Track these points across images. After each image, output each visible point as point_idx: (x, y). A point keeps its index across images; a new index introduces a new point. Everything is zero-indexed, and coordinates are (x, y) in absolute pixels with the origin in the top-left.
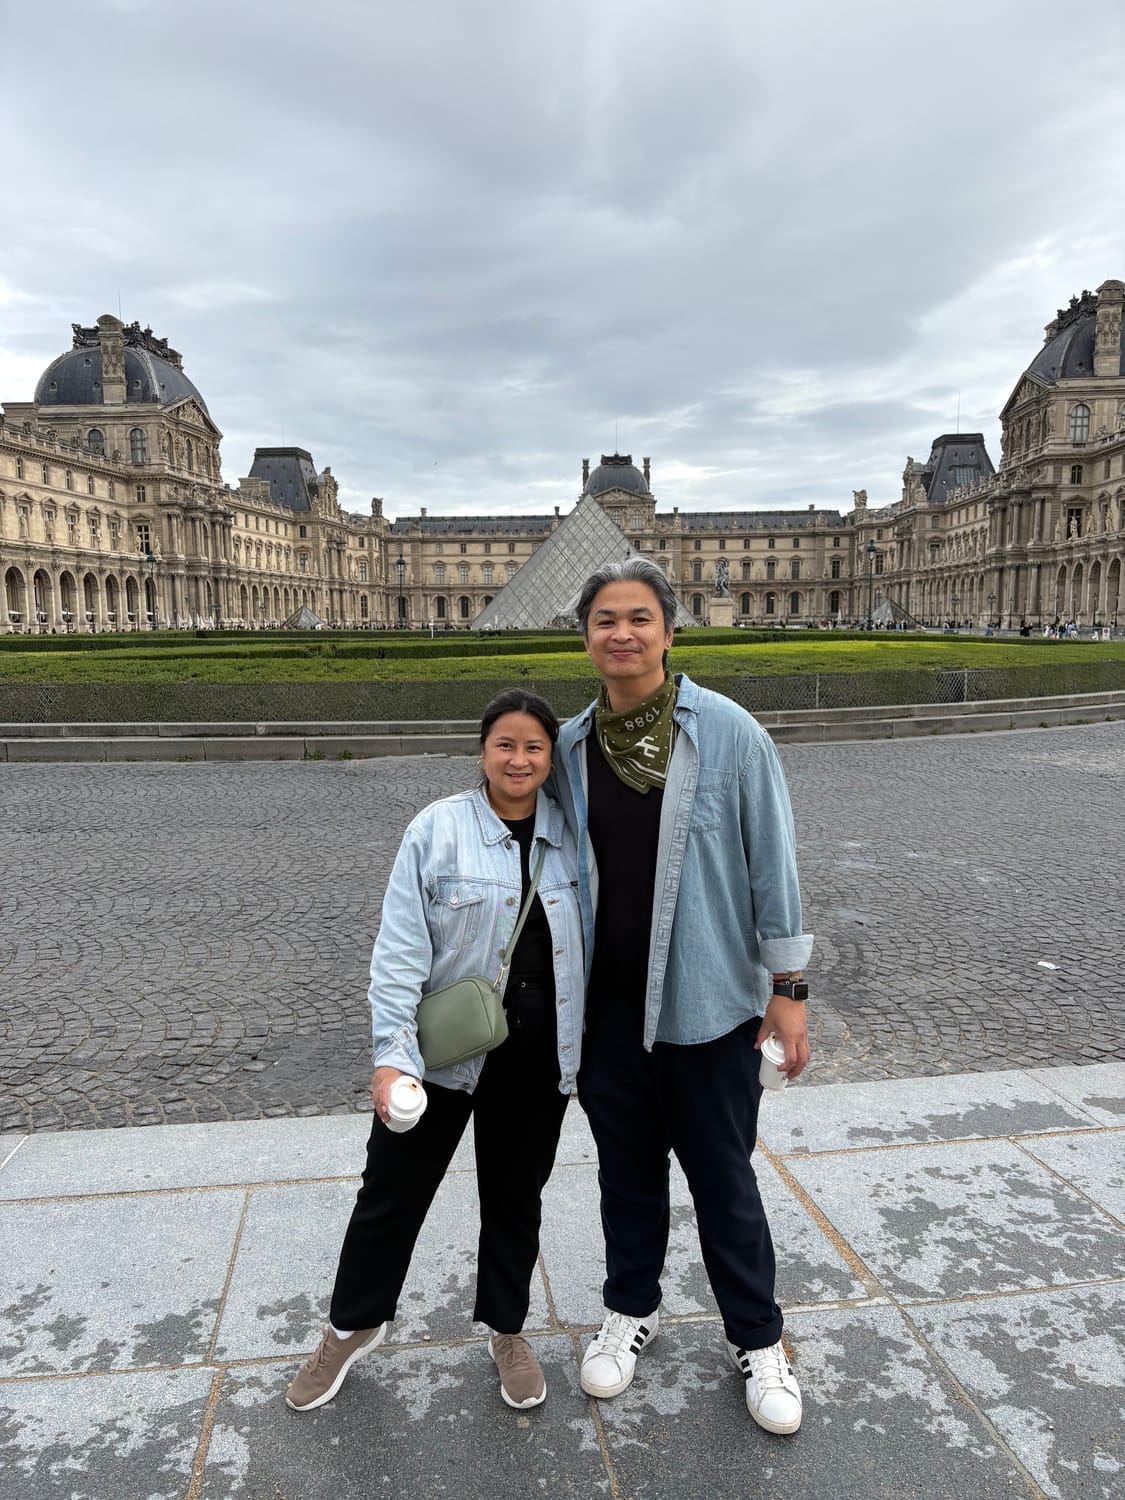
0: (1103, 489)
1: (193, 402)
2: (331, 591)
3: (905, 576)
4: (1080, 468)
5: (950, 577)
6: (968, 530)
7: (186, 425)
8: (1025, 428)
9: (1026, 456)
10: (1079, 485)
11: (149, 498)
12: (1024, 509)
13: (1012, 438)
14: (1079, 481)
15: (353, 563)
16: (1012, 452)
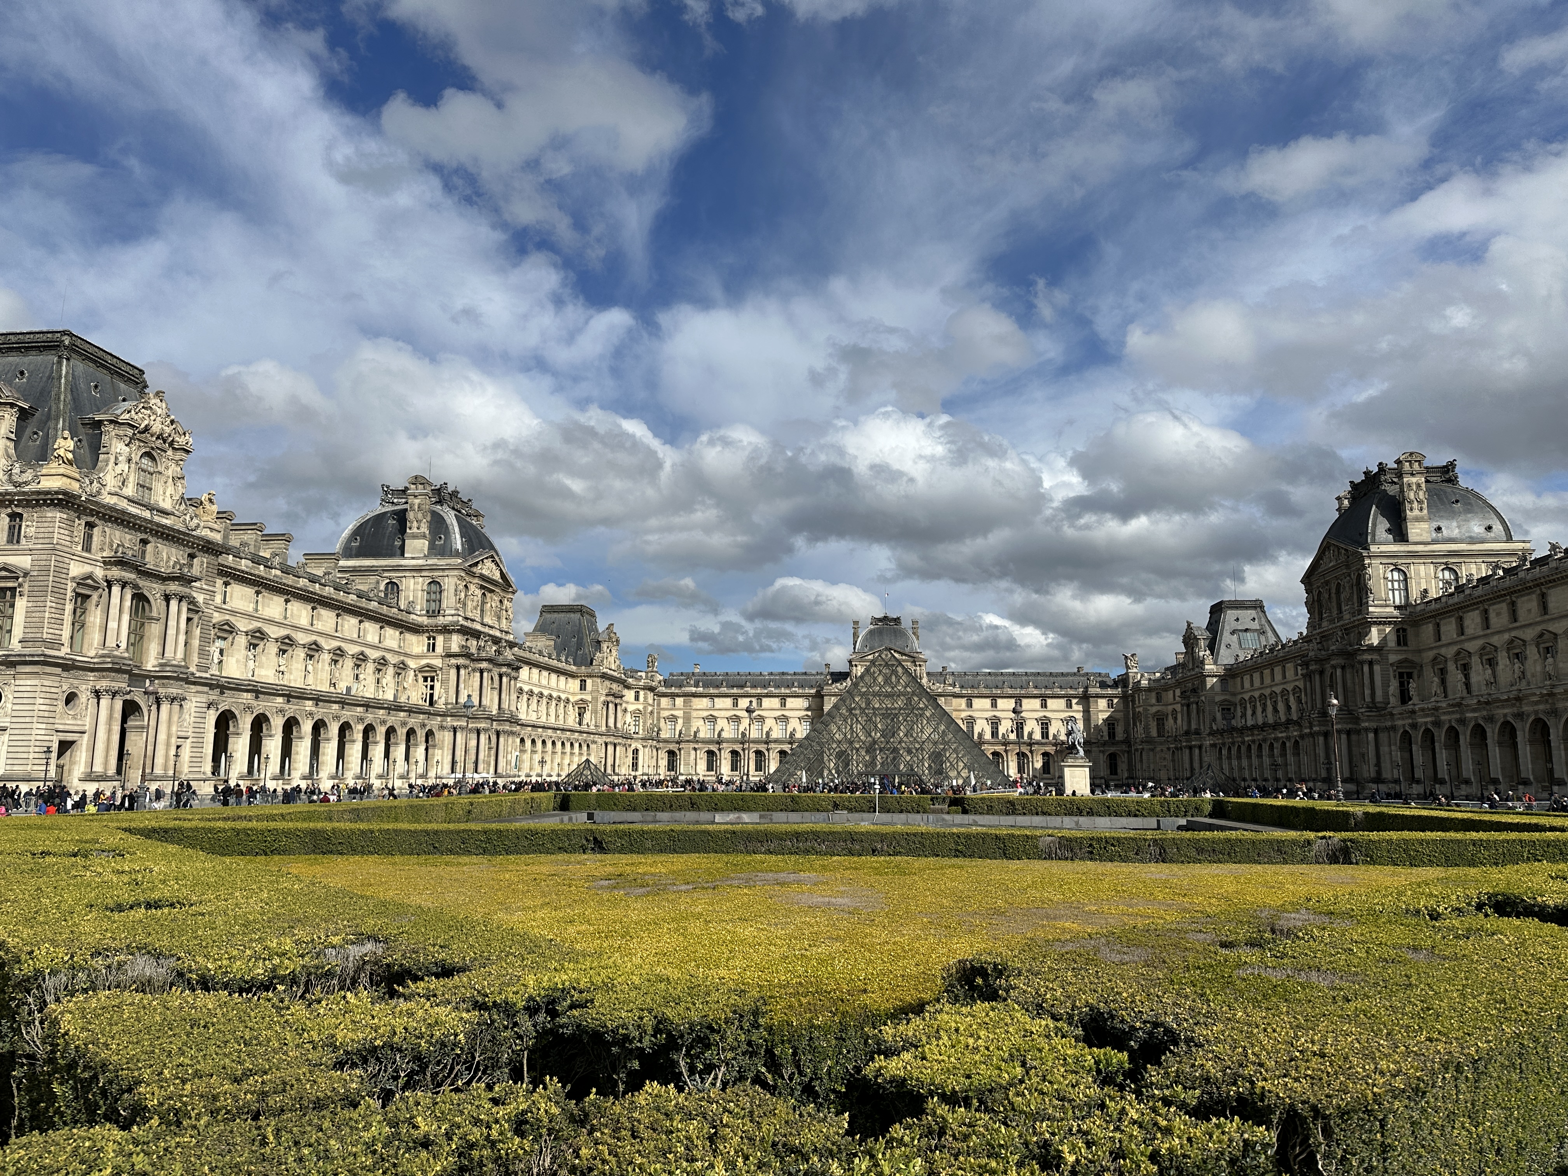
0: (1435, 652)
1: (492, 557)
2: (606, 744)
3: (1196, 740)
4: (1404, 630)
5: (1253, 741)
6: (1267, 692)
7: (482, 577)
8: (1333, 591)
9: (1340, 619)
10: (1405, 648)
11: (439, 649)
12: (1348, 671)
13: (1319, 600)
14: (1406, 644)
15: (629, 715)
16: (1320, 614)
